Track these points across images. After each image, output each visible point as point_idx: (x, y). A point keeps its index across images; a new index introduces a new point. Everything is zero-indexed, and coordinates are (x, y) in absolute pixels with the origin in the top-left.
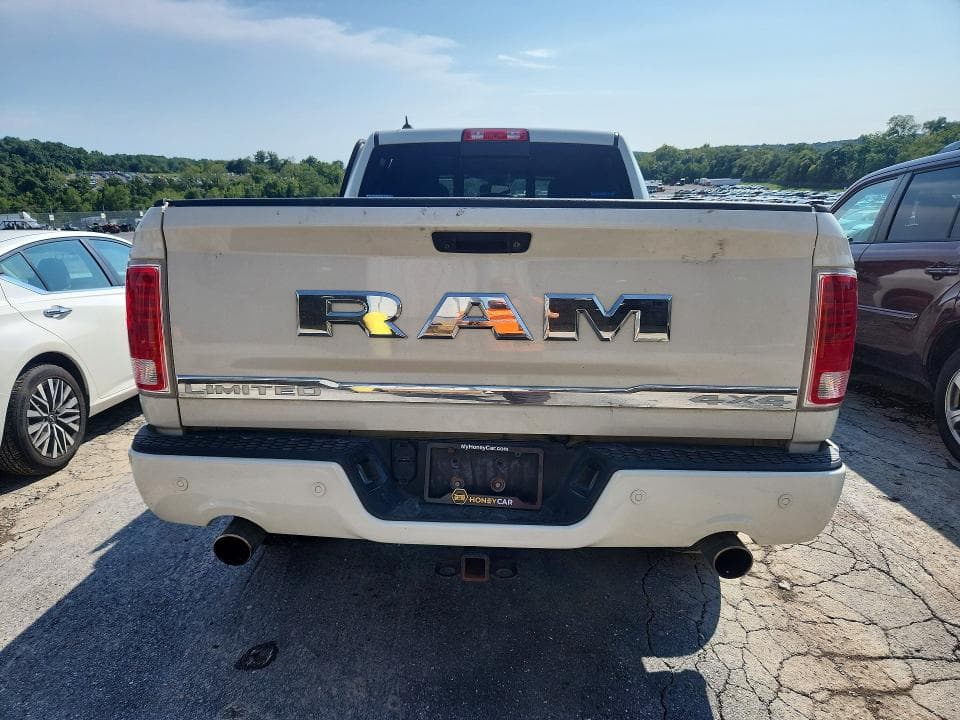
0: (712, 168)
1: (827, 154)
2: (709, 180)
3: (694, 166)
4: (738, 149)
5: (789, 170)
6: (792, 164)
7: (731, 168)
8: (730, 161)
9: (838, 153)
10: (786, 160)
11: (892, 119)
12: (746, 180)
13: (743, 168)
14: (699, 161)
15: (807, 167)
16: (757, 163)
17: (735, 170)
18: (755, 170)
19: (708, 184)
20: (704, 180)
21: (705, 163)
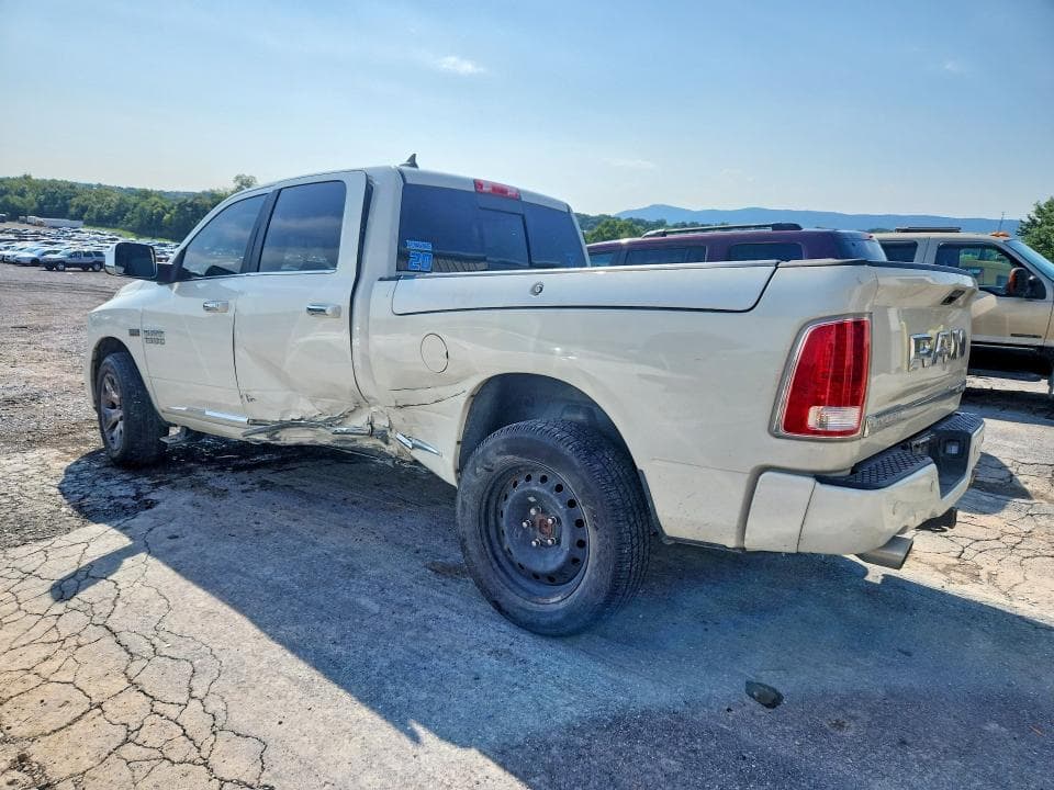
0: (41, 204)
1: (180, 204)
2: (42, 220)
3: (15, 200)
4: (72, 186)
5: (141, 216)
6: (143, 209)
7: (66, 207)
8: (64, 198)
9: (191, 205)
10: (135, 205)
11: (237, 178)
12: (89, 223)
13: (84, 209)
14: (22, 194)
15: (160, 216)
16: (99, 206)
17: (73, 210)
18: (99, 213)
19: (41, 224)
20: (33, 218)
21: (30, 196)
